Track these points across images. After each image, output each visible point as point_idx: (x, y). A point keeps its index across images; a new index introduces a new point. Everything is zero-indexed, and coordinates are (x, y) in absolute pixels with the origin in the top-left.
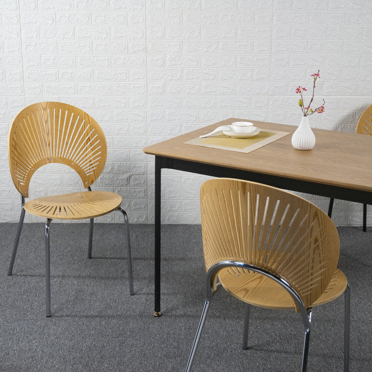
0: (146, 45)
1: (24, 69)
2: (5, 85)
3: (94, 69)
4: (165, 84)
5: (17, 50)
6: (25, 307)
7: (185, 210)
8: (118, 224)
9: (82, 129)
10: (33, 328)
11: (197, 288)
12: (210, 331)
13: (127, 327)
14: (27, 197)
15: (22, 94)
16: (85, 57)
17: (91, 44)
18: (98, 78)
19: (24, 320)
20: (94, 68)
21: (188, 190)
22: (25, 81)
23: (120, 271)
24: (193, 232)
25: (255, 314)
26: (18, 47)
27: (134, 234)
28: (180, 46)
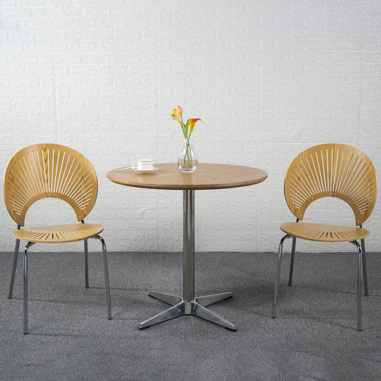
1: (57, 123)
5: (51, 107)
9: (77, 168)
14: (23, 226)
22: (57, 132)
26: (53, 105)
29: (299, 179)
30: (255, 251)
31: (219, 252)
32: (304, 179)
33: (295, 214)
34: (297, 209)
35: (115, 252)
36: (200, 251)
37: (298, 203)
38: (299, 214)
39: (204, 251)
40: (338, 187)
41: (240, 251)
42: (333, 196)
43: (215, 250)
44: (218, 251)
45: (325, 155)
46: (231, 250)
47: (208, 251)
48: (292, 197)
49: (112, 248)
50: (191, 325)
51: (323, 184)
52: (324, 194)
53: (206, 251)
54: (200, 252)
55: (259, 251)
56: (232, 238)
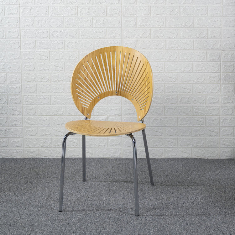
0: (121, 9)
1: (21, 28)
2: (4, 42)
3: (79, 29)
4: (137, 41)
5: (15, 12)
6: (15, 217)
7: (153, 146)
8: (97, 158)
10: (22, 232)
11: (163, 203)
12: (175, 232)
13: (104, 230)
15: (19, 49)
16: (71, 19)
17: (76, 8)
18: (82, 35)
19: (14, 226)
20: (78, 27)
21: (156, 129)
22: (21, 38)
23: (98, 191)
24: (160, 164)
25: (213, 220)
26: (17, 11)
27: (110, 166)
28: (149, 10)
29: (85, 79)
30: (217, 157)
31: (182, 159)
32: (91, 80)
33: (83, 112)
34: (85, 107)
35: (78, 158)
36: (163, 157)
37: (85, 103)
38: (86, 112)
39: (167, 157)
40: (122, 86)
41: (203, 157)
42: (117, 95)
43: (177, 157)
44: (181, 157)
45: (109, 57)
46: (193, 157)
47: (171, 157)
48: (79, 97)
49: (75, 154)
50: (154, 231)
51: (108, 84)
52: (109, 94)
53: (169, 157)
54: (163, 159)
55: (222, 157)
56: (195, 145)
